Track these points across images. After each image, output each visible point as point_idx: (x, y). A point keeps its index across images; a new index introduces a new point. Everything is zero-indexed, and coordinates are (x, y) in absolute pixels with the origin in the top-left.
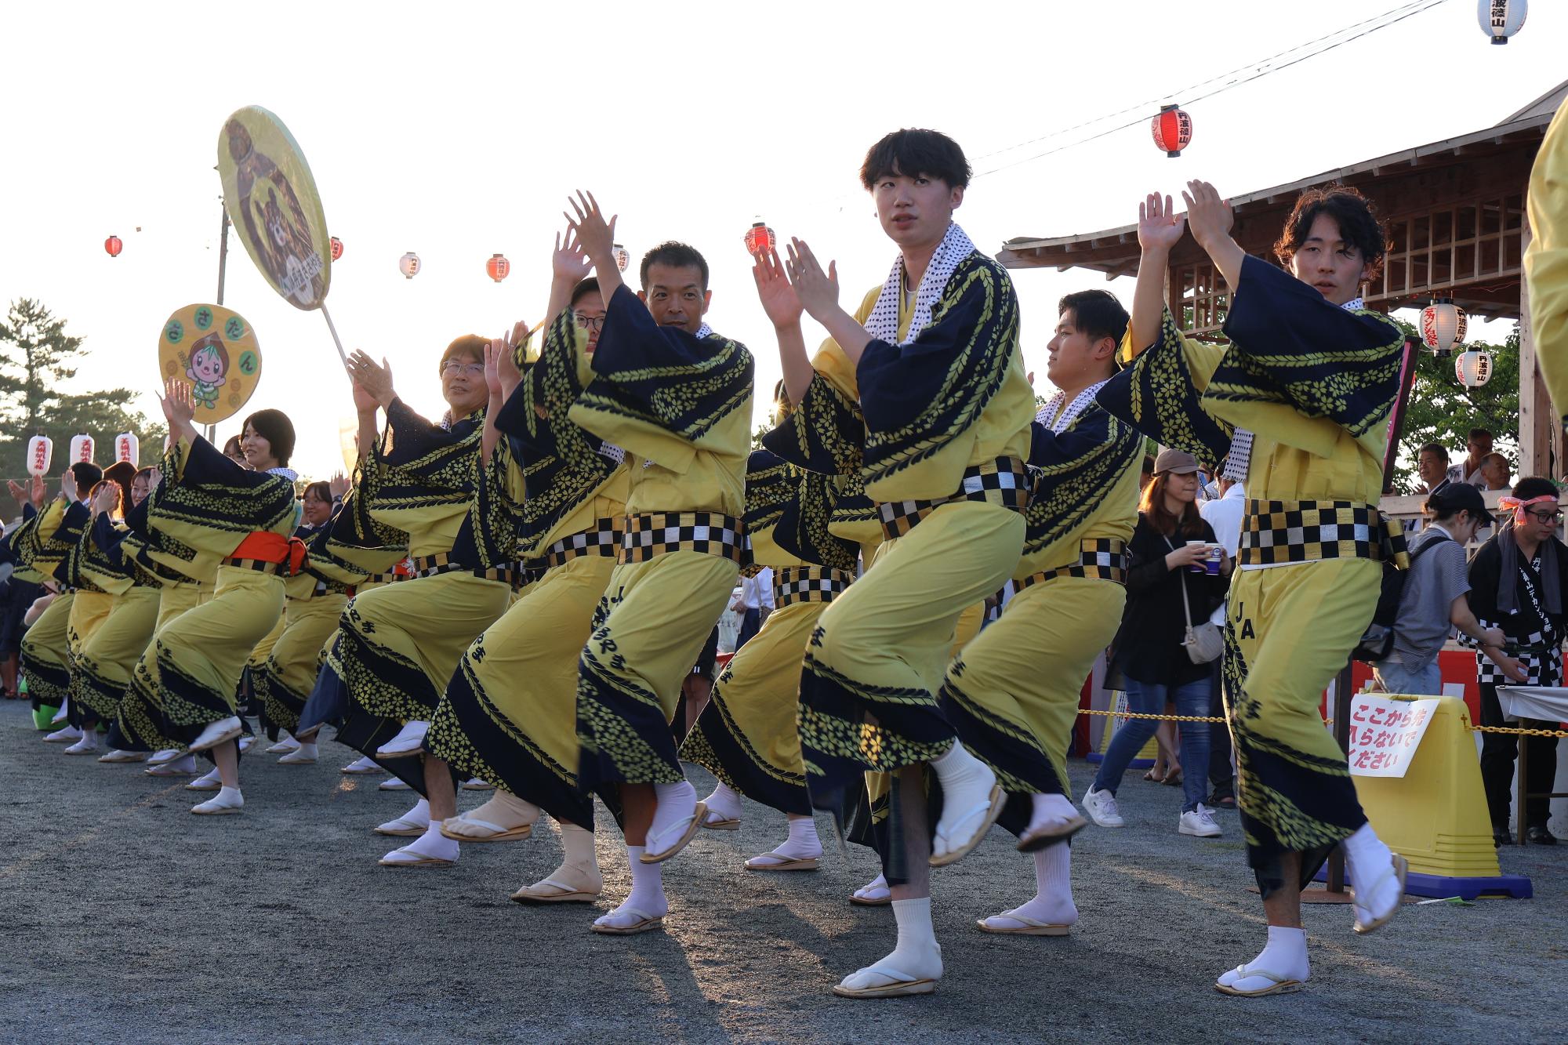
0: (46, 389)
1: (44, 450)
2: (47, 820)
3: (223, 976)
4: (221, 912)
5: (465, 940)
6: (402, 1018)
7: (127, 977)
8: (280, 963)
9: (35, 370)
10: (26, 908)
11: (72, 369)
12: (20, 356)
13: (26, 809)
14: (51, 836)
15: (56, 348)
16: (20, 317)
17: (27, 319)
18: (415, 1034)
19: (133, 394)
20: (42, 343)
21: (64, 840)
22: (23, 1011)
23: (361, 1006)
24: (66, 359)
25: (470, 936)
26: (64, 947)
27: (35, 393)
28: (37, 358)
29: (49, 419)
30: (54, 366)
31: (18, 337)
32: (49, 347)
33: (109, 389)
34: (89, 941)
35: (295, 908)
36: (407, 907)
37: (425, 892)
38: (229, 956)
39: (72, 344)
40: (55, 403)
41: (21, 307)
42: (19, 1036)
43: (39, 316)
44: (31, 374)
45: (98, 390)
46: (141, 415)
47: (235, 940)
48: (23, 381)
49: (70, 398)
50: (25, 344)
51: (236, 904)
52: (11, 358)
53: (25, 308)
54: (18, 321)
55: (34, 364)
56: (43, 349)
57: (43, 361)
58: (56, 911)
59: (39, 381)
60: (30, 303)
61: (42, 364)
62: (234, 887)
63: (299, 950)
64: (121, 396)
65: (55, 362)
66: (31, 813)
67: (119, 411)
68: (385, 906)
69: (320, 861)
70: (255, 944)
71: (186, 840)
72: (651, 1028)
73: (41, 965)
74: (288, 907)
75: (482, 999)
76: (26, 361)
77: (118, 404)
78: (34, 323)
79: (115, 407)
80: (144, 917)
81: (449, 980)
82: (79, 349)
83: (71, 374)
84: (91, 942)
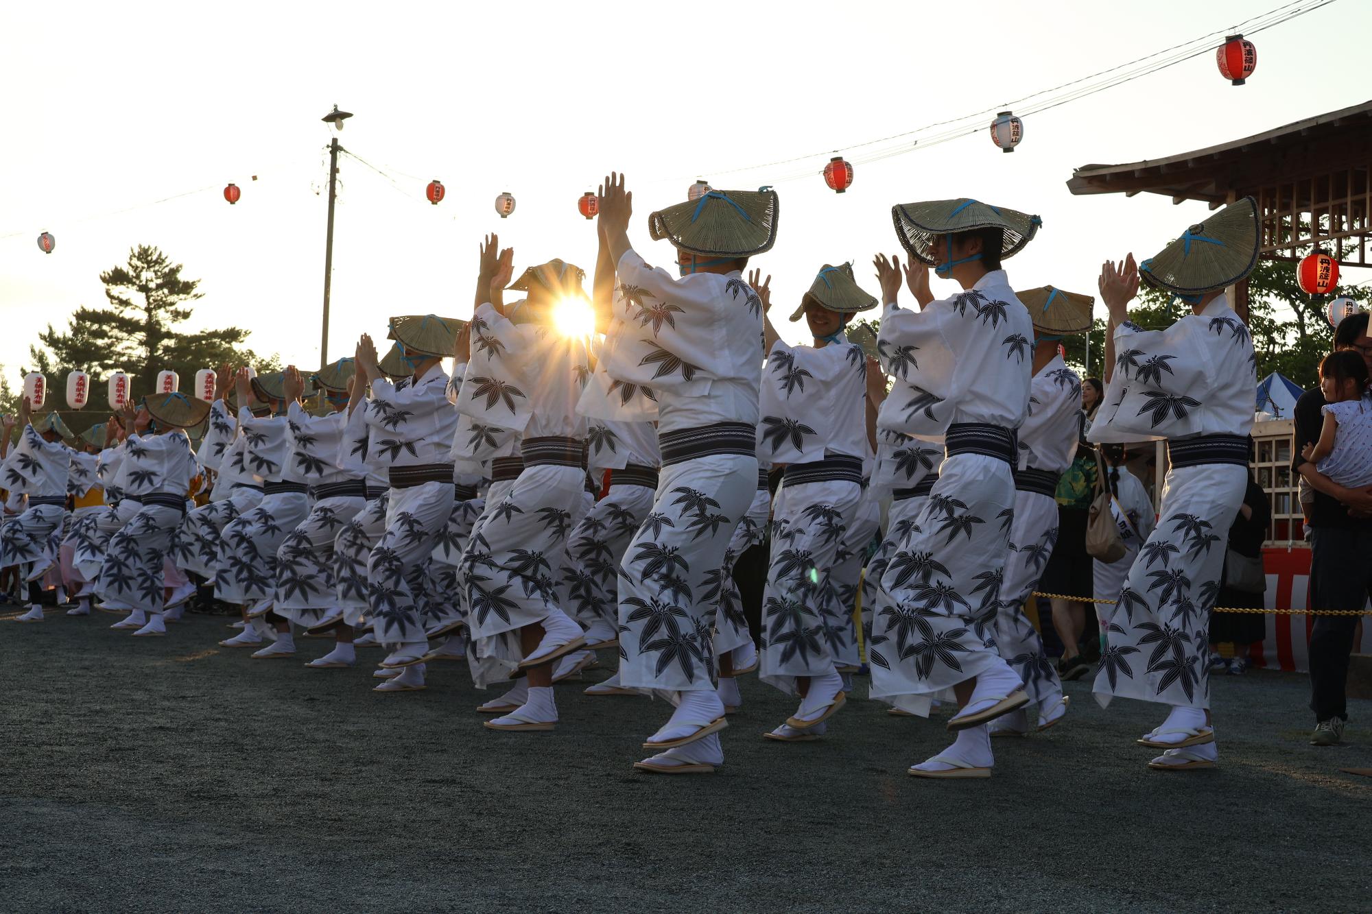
0: (164, 330)
1: (171, 383)
2: (216, 711)
3: (413, 838)
4: (394, 785)
5: (622, 809)
6: (584, 874)
7: (327, 838)
8: (462, 828)
9: (154, 312)
10: (221, 782)
11: (187, 310)
12: (139, 299)
13: (194, 702)
14: (222, 723)
15: (172, 292)
16: (139, 264)
17: (146, 266)
18: (599, 886)
19: (243, 333)
20: (159, 287)
21: (235, 726)
22: (245, 865)
23: (545, 863)
24: (182, 303)
25: (625, 806)
26: (263, 814)
27: (153, 333)
28: (155, 301)
29: (166, 358)
30: (172, 308)
31: (138, 282)
32: (166, 291)
33: (222, 328)
34: (285, 809)
35: (461, 783)
36: (562, 782)
37: (574, 770)
38: (414, 821)
39: (187, 288)
40: (171, 343)
41: (140, 254)
42: (246, 886)
43: (156, 262)
44: (150, 316)
45: (211, 329)
46: (251, 353)
47: (414, 809)
48: (143, 322)
49: (186, 338)
50: (144, 289)
51: (406, 780)
52: (132, 301)
53: (144, 255)
54: (137, 267)
55: (152, 306)
56: (160, 292)
57: (162, 304)
58: (247, 785)
59: (158, 322)
60: (148, 250)
61: (160, 307)
62: (400, 766)
63: (474, 817)
64: (233, 335)
65: (172, 304)
66: (199, 705)
67: (231, 349)
68: (541, 782)
69: (471, 745)
70: (434, 812)
71: (344, 727)
72: (813, 883)
73: (248, 828)
74: (454, 782)
75: (652, 858)
76: (144, 304)
77: (229, 343)
78: (152, 269)
79: (227, 345)
80: (327, 790)
81: (618, 842)
82: (194, 292)
83: (186, 315)
84: (287, 810)
